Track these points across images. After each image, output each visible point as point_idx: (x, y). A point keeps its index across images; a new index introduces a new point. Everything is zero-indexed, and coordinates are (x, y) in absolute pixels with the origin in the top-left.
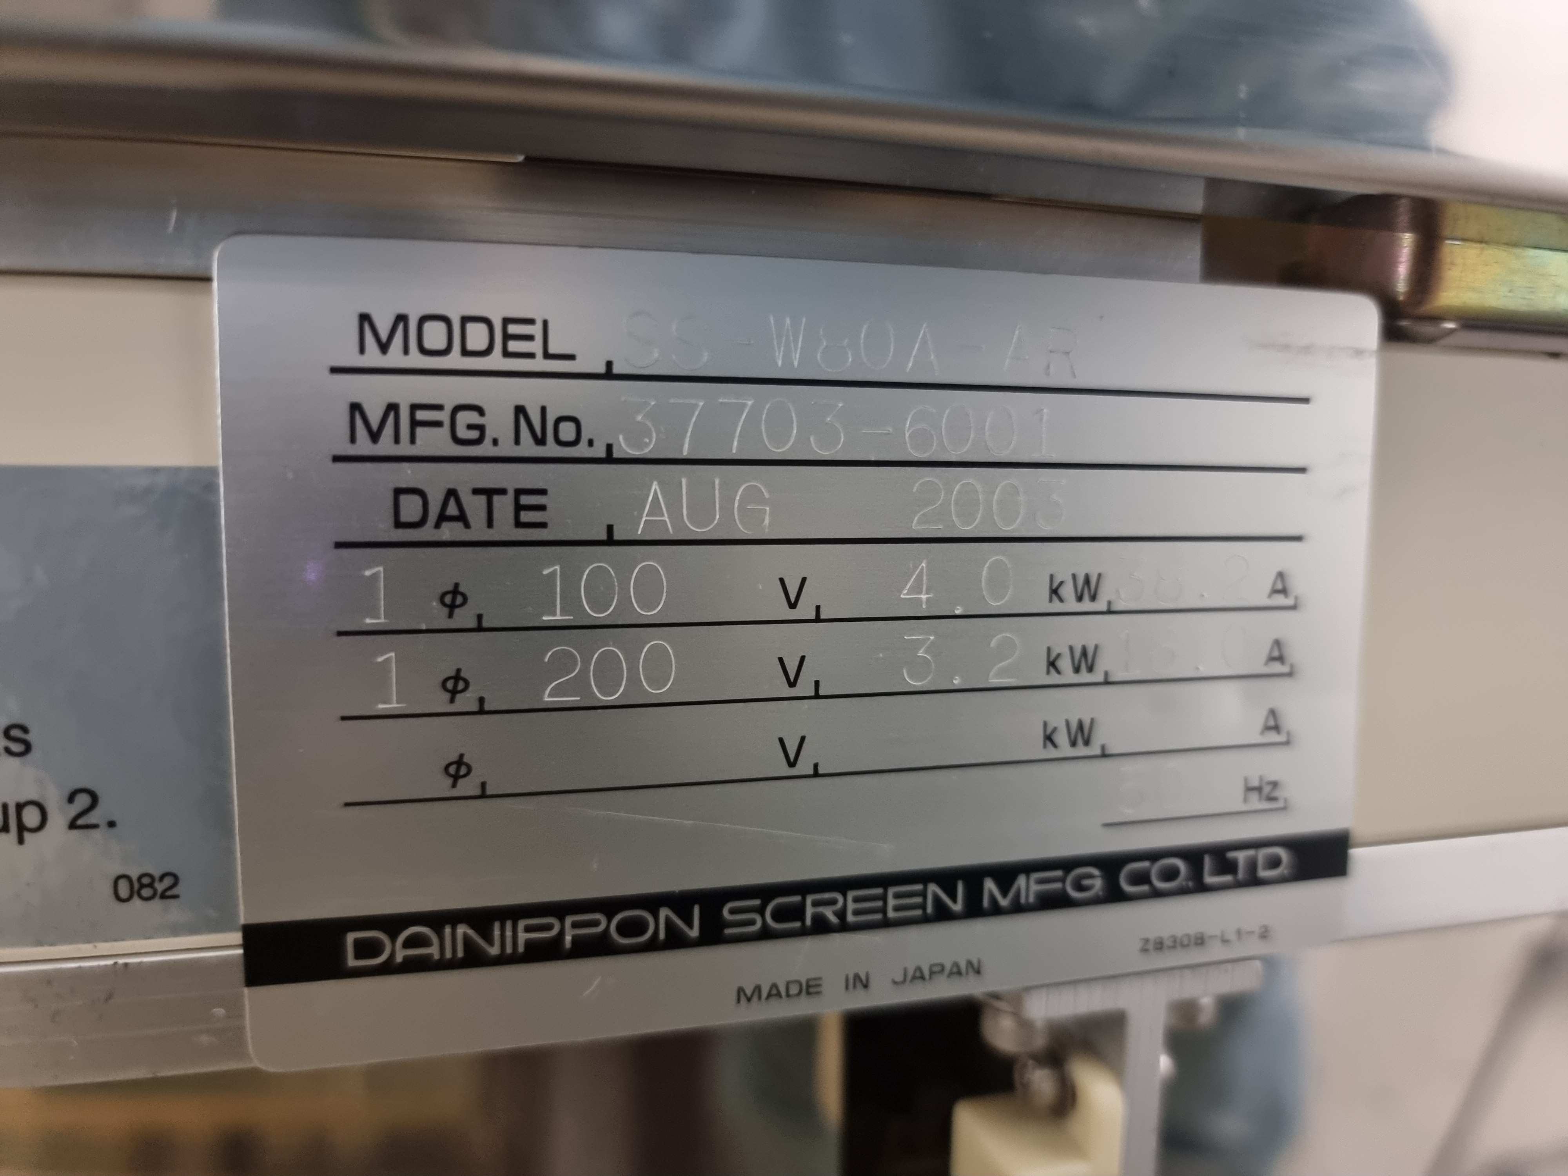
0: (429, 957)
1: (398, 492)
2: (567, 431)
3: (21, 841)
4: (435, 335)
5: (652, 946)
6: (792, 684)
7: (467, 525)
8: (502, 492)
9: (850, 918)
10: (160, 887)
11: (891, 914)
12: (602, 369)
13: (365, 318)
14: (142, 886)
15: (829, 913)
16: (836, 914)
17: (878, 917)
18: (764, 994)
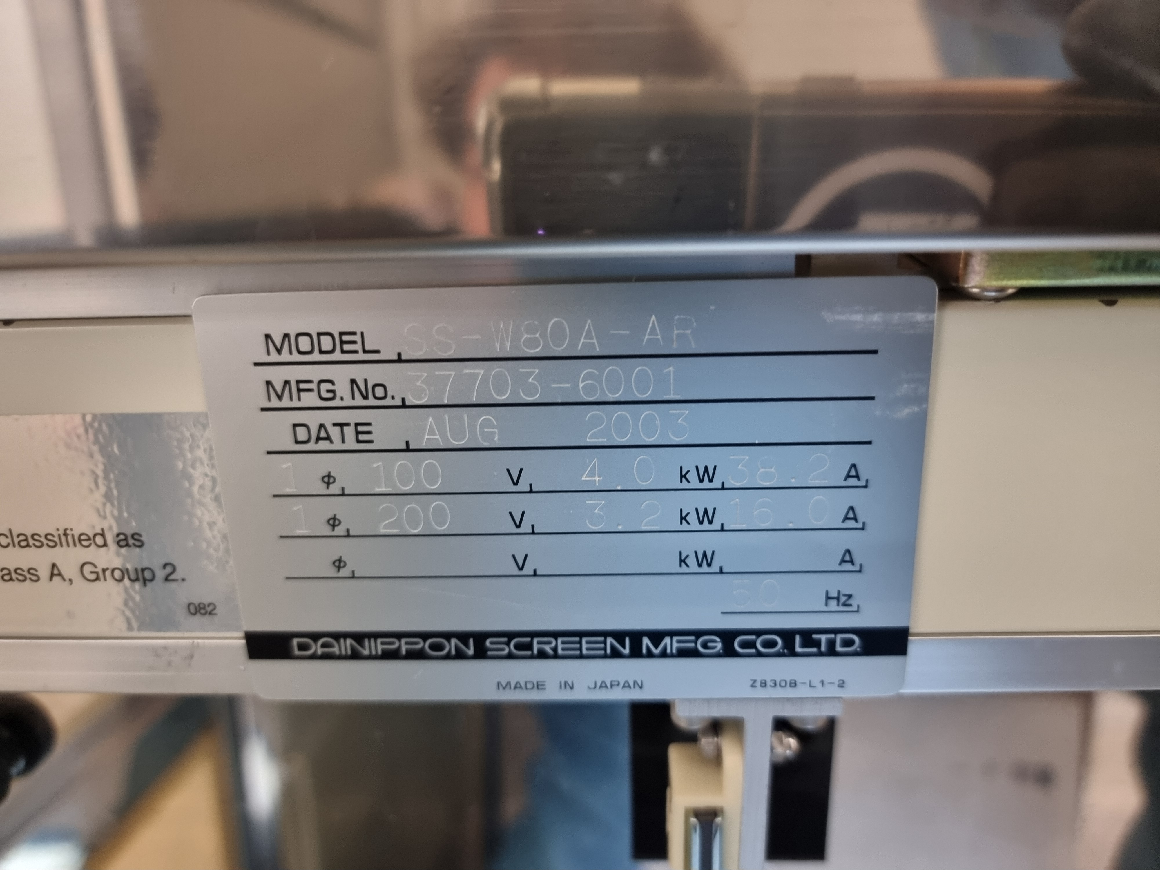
17: (578, 652)
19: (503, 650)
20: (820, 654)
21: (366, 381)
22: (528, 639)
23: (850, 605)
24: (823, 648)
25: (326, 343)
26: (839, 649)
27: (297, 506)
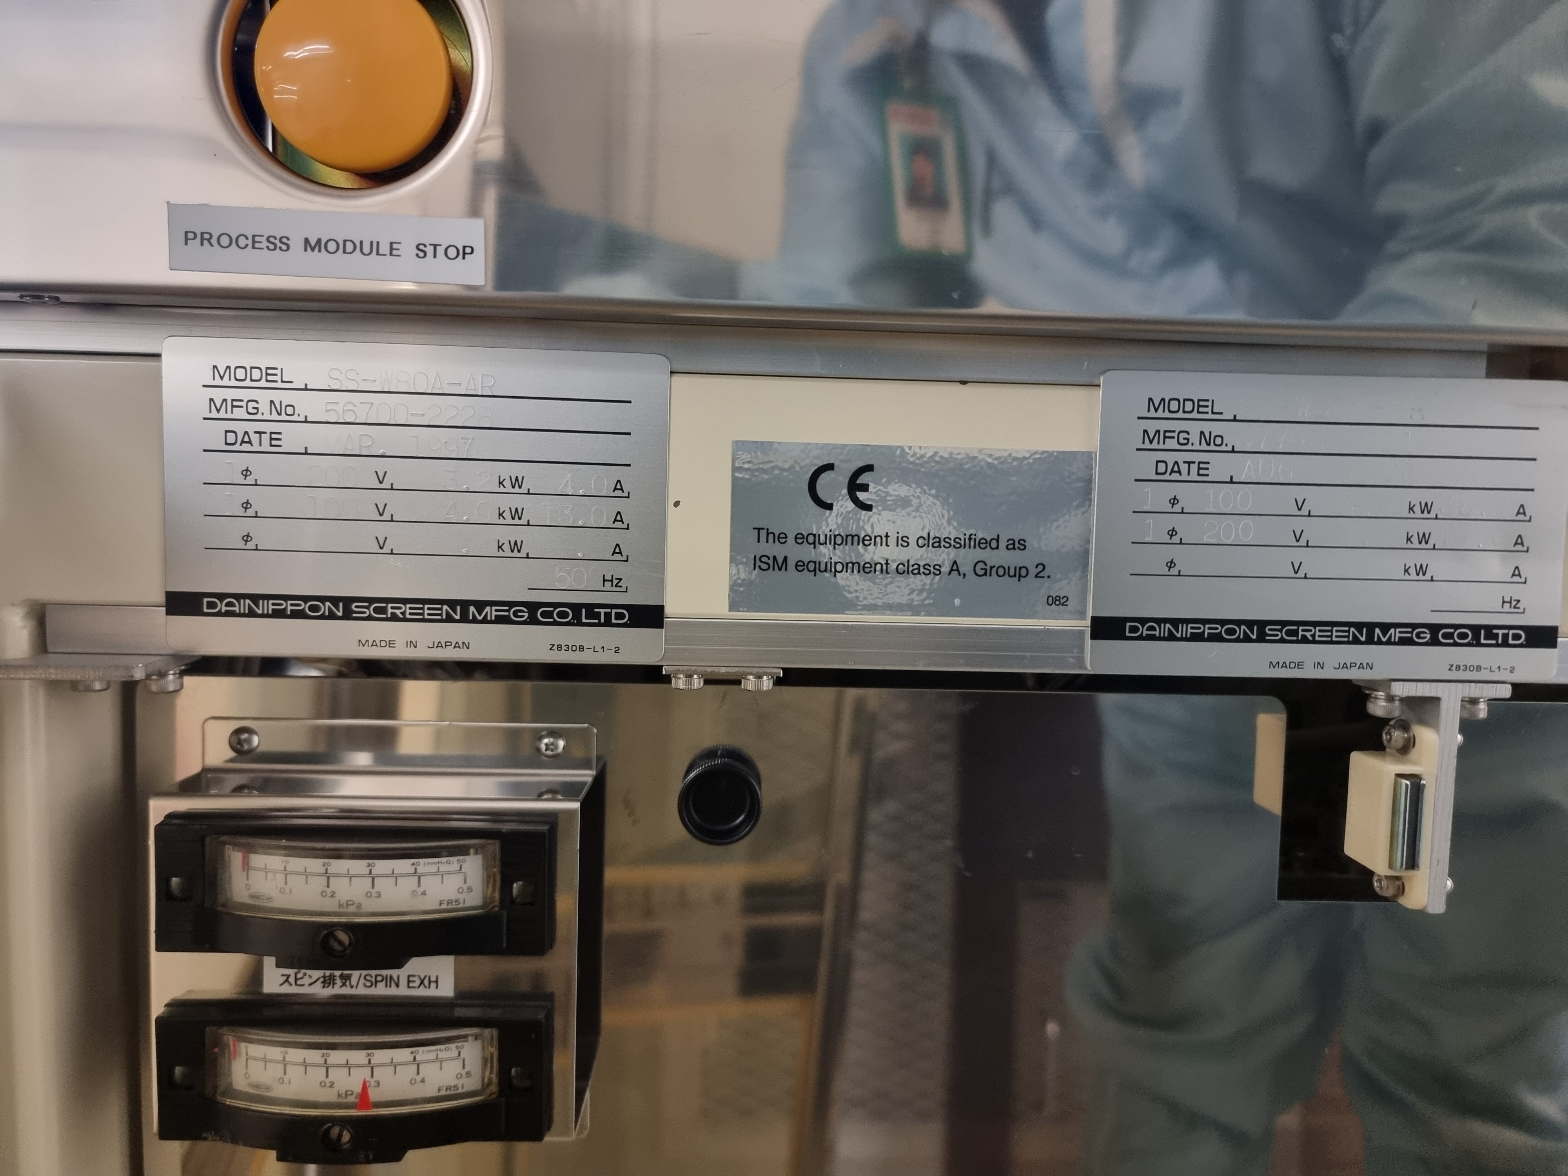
0: (1155, 635)
1: (1158, 462)
2: (1218, 441)
3: (1019, 580)
4: (1174, 406)
5: (1238, 640)
6: (1298, 541)
7: (1181, 475)
8: (1194, 462)
9: (1317, 638)
10: (1062, 601)
11: (1334, 639)
12: (1232, 418)
13: (1150, 399)
14: (1056, 600)
15: (1308, 634)
16: (1311, 635)
17: (1329, 639)
18: (1281, 665)
19: (1277, 635)
20: (1497, 645)
21: (1210, 433)
22: (1296, 628)
23: (1518, 608)
24: (1500, 641)
25: (1189, 406)
26: (1511, 642)
27: (1150, 519)
